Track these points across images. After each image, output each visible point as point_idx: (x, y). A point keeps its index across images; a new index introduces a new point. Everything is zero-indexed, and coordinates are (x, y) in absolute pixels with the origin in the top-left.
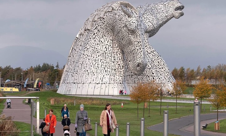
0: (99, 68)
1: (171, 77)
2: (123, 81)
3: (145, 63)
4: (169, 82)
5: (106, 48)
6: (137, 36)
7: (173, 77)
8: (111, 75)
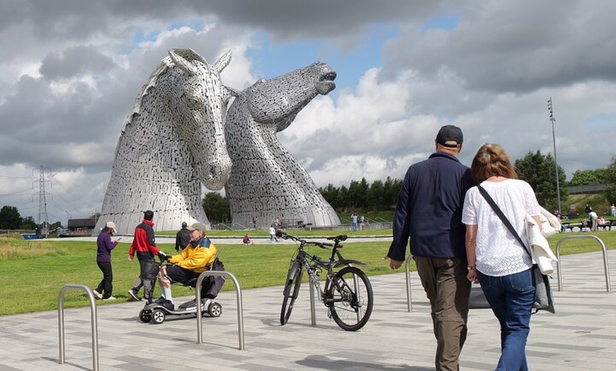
0: (151, 183)
1: (316, 196)
2: (193, 205)
3: (224, 164)
4: (314, 205)
5: (161, 142)
6: (206, 111)
7: (320, 195)
8: (171, 194)
